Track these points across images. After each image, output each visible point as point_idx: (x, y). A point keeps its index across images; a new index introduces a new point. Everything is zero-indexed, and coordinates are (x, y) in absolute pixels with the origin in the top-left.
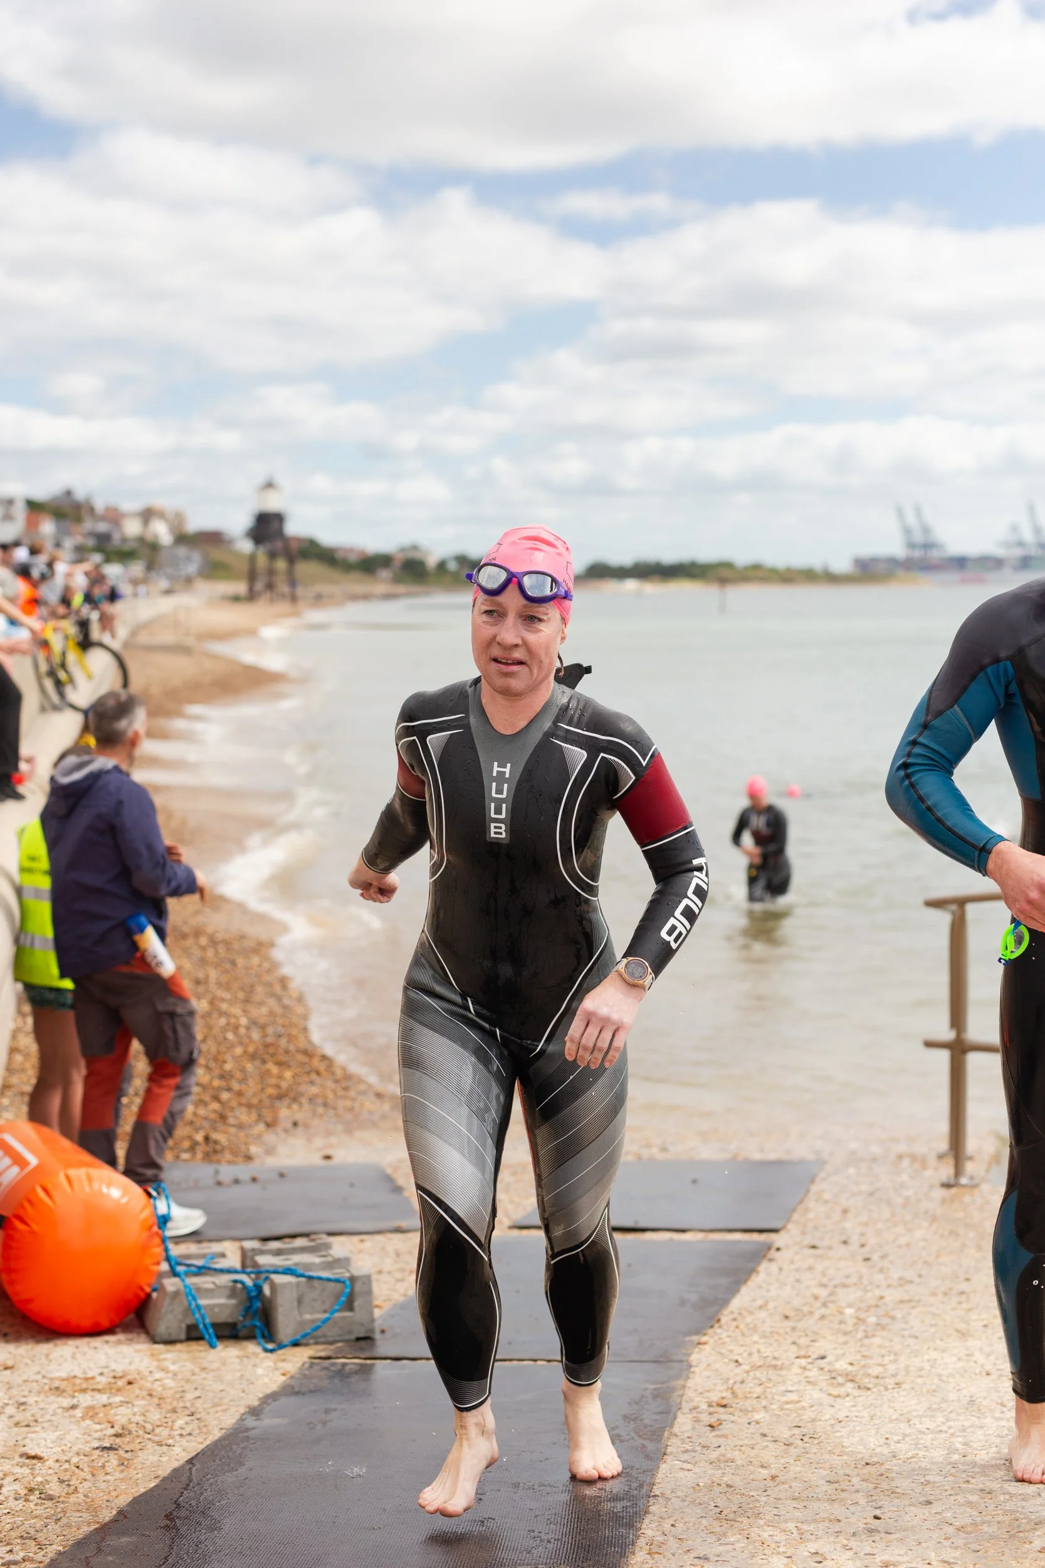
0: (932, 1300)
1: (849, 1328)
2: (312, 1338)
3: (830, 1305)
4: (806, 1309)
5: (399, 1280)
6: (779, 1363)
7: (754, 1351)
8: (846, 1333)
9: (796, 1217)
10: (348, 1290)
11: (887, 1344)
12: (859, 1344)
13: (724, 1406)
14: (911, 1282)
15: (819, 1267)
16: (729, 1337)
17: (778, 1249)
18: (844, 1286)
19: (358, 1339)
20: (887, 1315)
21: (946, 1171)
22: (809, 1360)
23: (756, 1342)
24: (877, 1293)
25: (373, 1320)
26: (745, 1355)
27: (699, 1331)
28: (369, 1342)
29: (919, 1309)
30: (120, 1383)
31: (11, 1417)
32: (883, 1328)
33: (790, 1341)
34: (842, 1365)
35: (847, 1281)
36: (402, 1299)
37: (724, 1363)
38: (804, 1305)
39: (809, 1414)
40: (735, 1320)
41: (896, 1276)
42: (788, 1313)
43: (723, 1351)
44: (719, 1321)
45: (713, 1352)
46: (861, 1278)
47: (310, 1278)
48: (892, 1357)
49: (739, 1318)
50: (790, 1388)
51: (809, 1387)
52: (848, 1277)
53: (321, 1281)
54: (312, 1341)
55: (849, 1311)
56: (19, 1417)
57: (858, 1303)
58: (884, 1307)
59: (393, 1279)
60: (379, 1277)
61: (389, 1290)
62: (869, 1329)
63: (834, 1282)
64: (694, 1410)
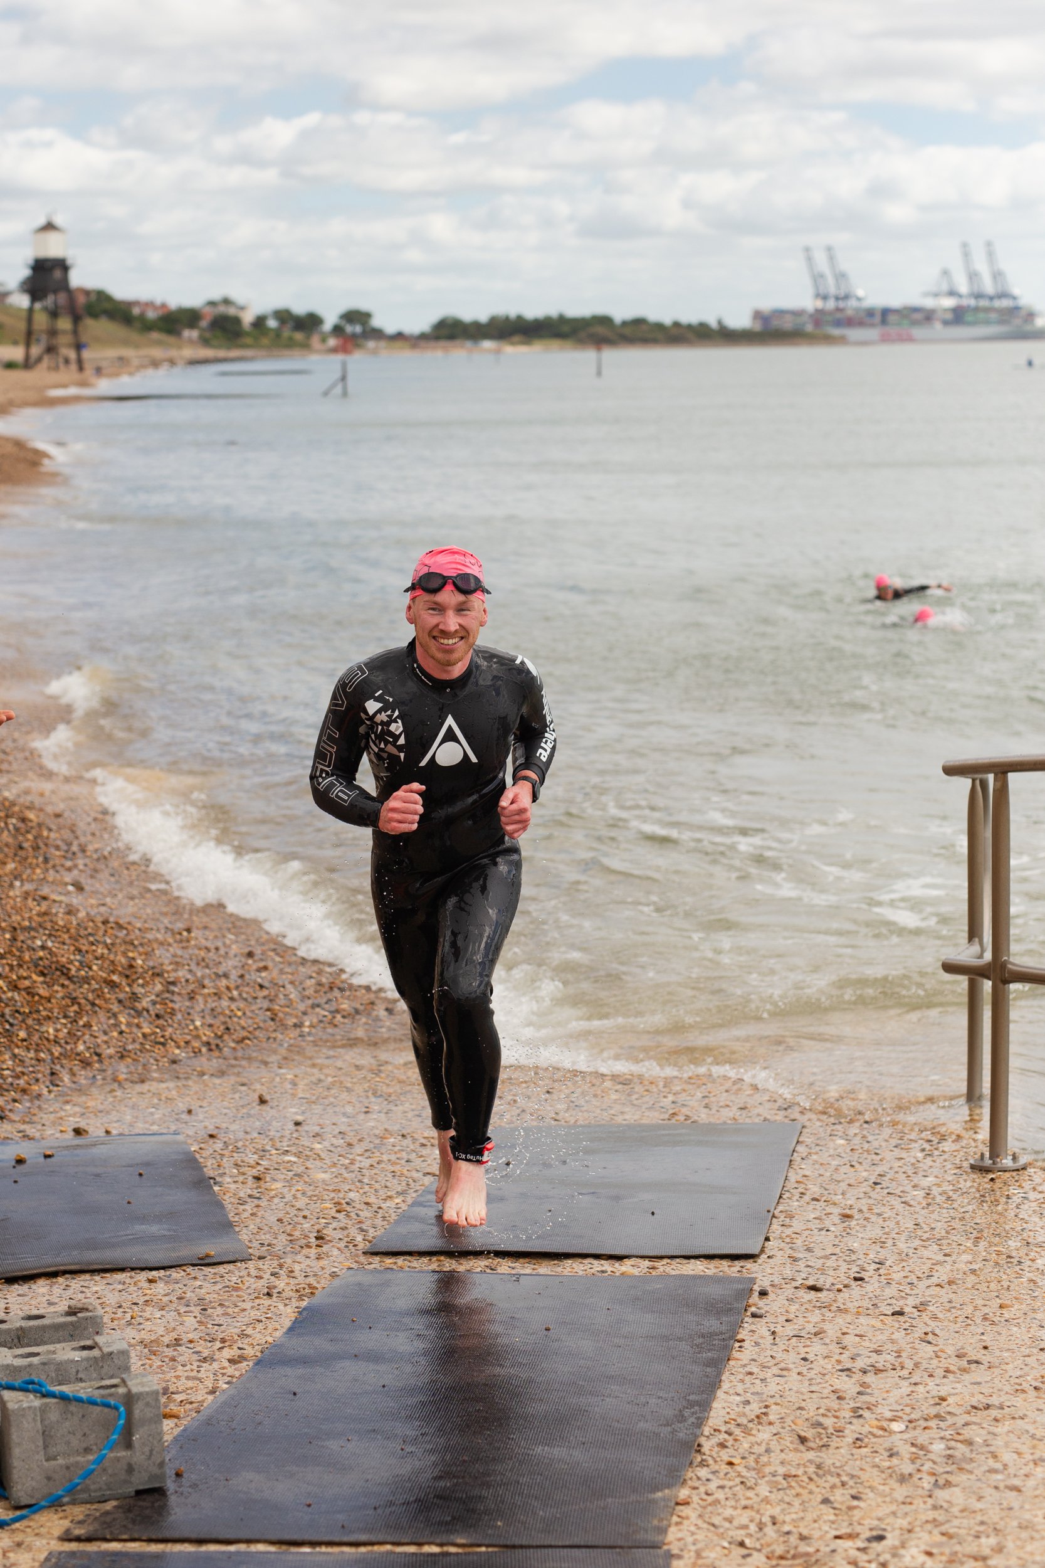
0: (1018, 1401)
1: (907, 1468)
3: (866, 1414)
4: (829, 1423)
5: (205, 1360)
6: (811, 1550)
7: (766, 1519)
8: (903, 1479)
9: (775, 1226)
10: (122, 1422)
11: (976, 1505)
12: (930, 1501)
14: (977, 1362)
15: (832, 1331)
16: (722, 1487)
17: (763, 1293)
18: (878, 1371)
19: (139, 1493)
20: (959, 1437)
22: (859, 1543)
23: (766, 1500)
24: (933, 1387)
25: (162, 1464)
26: (753, 1528)
27: (674, 1479)
28: (156, 1496)
29: (1007, 1425)
32: (960, 1467)
33: (820, 1498)
35: (881, 1361)
36: (210, 1398)
37: (724, 1548)
38: (823, 1415)
40: (722, 1445)
41: (950, 1351)
42: (803, 1434)
43: (716, 1520)
45: (700, 1522)
46: (898, 1353)
47: (63, 1398)
49: (729, 1442)
52: (878, 1351)
53: (77, 1404)
54: (66, 1500)
57: (908, 1410)
58: (950, 1420)
59: (196, 1357)
60: (175, 1353)
61: (188, 1378)
62: (940, 1470)
63: (860, 1363)
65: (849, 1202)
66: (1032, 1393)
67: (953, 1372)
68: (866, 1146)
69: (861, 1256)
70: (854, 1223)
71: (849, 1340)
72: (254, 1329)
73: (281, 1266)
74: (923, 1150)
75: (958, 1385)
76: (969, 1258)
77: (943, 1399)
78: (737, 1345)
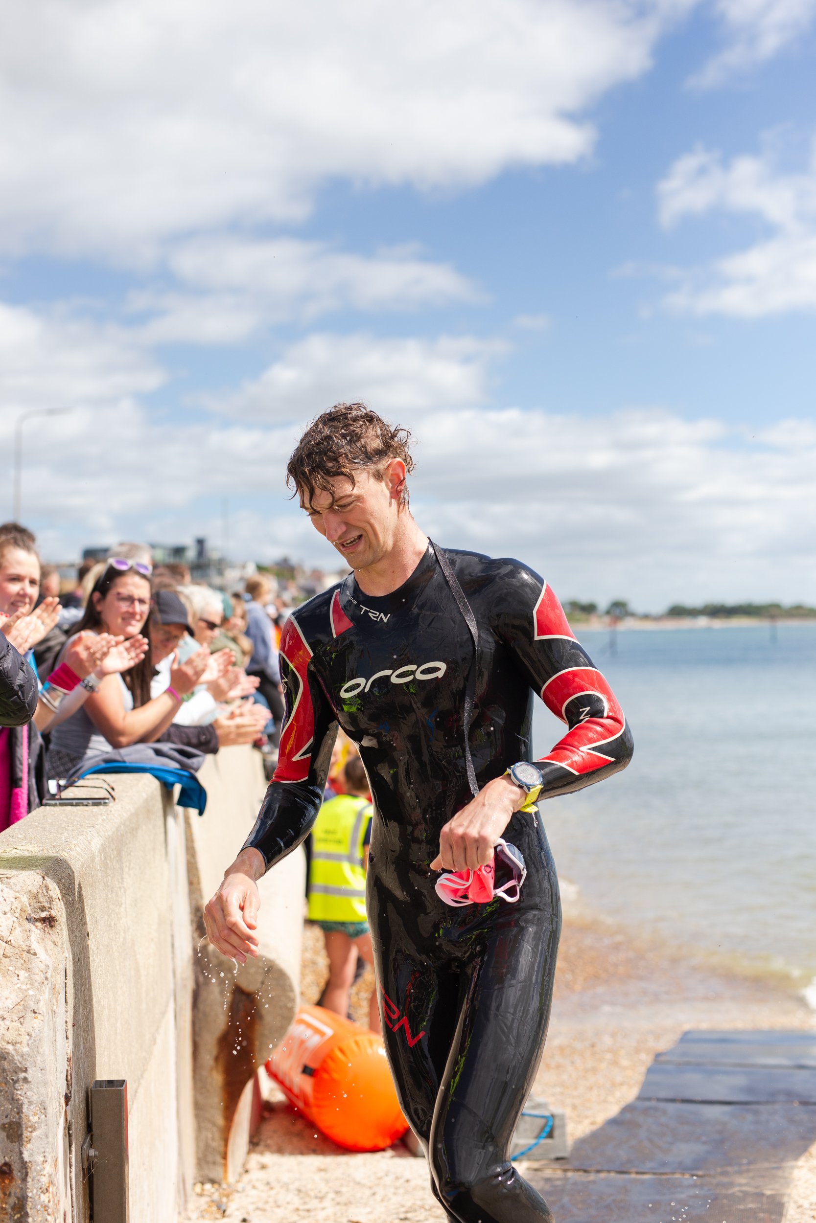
2: (526, 1156)
10: (550, 1124)
25: (565, 1146)
28: (566, 1161)
30: (402, 1181)
31: (333, 1200)
45: (807, 1172)
53: (531, 1117)
56: (338, 1199)
64: (800, 1207)
72: (601, 1113)
73: (609, 1093)
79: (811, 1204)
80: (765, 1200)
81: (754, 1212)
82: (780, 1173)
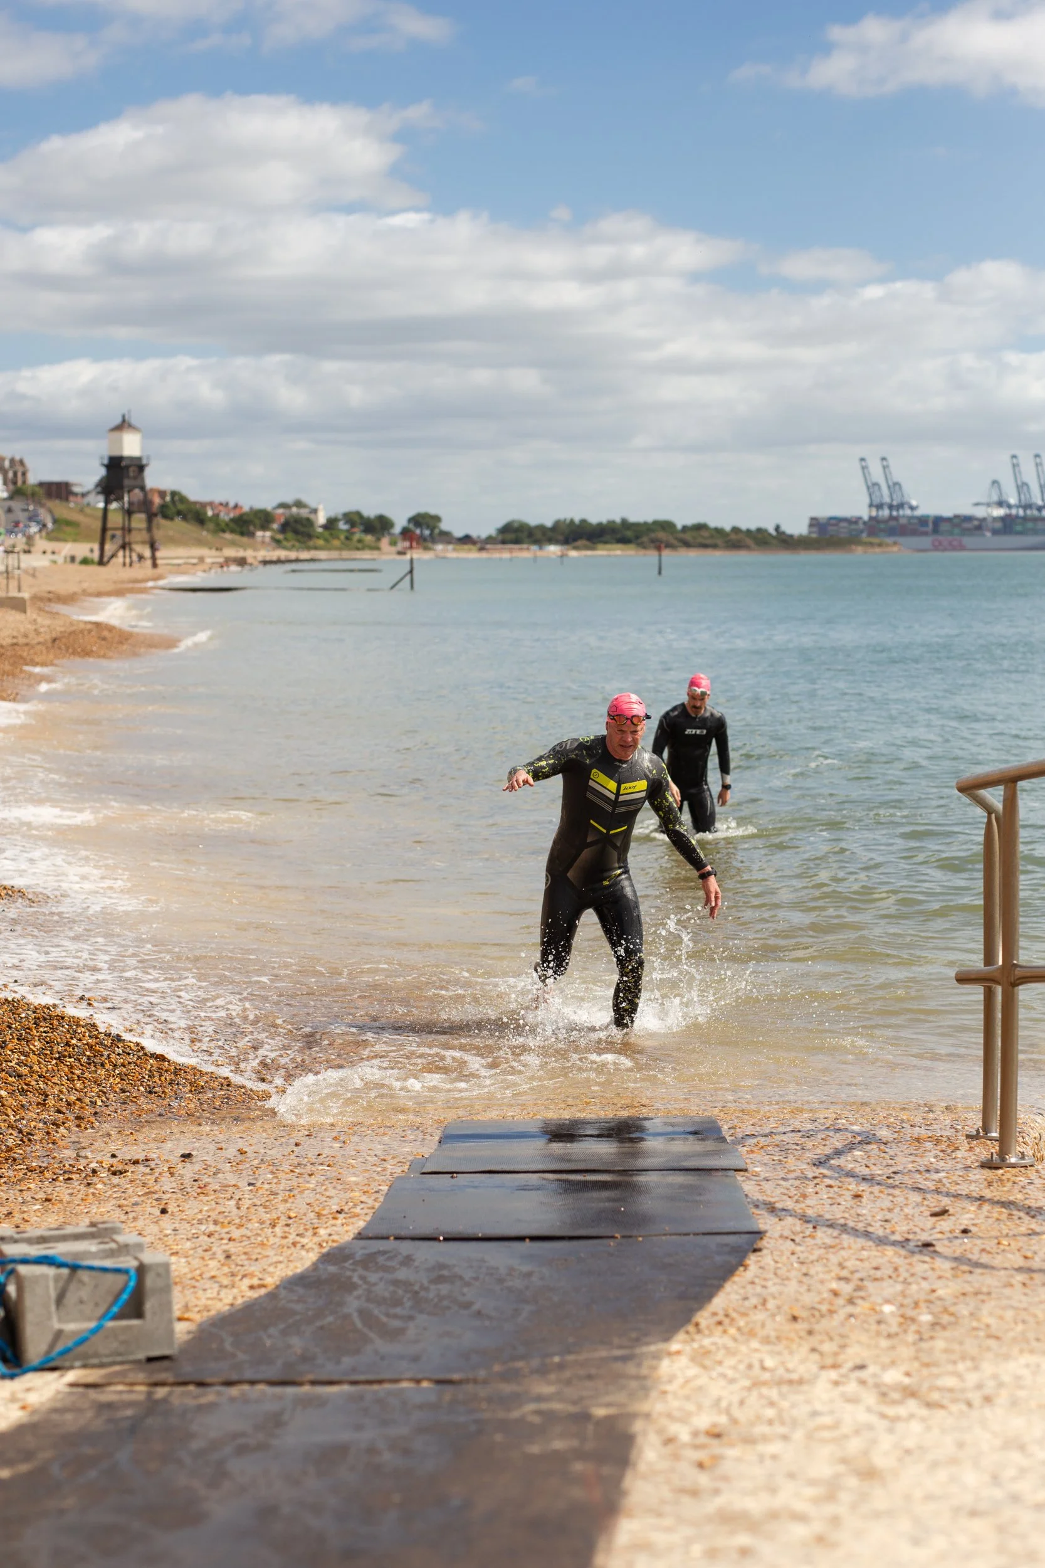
0: (1007, 1291)
1: (894, 1329)
2: (76, 1359)
4: (824, 1308)
5: (226, 1287)
6: (795, 1377)
8: (889, 1336)
10: (132, 1284)
11: (956, 1347)
12: (913, 1348)
13: (718, 1436)
14: (971, 1272)
18: (876, 1279)
19: (150, 1360)
20: (945, 1310)
21: (986, 1150)
22: (843, 1371)
23: (756, 1350)
25: (171, 1334)
26: (742, 1367)
27: (667, 1339)
28: (166, 1363)
29: (993, 1303)
32: (944, 1328)
33: (807, 1348)
34: (892, 1376)
35: (878, 1274)
36: (227, 1308)
38: (820, 1303)
39: (854, 1445)
40: (720, 1323)
42: (796, 1314)
43: (707, 1362)
44: (697, 1325)
45: (690, 1364)
46: (896, 1269)
47: (74, 1268)
48: (969, 1364)
49: (726, 1321)
50: (818, 1407)
51: (849, 1407)
52: (877, 1268)
53: (94, 1273)
54: (77, 1364)
55: (888, 1309)
57: (900, 1298)
58: (939, 1303)
59: (216, 1286)
60: (197, 1284)
61: (208, 1299)
62: (922, 1330)
63: (858, 1275)
64: (669, 1441)
65: (861, 1188)
66: (1019, 1287)
67: (947, 1279)
68: (883, 1155)
69: (870, 1218)
70: (864, 1200)
71: (848, 1264)
72: (276, 1267)
73: (306, 1230)
74: (936, 1157)
75: (950, 1284)
76: (972, 1216)
77: (933, 1291)
78: (741, 1269)
79: (695, 1434)
80: (590, 1428)
81: (559, 1460)
82: (631, 1368)
